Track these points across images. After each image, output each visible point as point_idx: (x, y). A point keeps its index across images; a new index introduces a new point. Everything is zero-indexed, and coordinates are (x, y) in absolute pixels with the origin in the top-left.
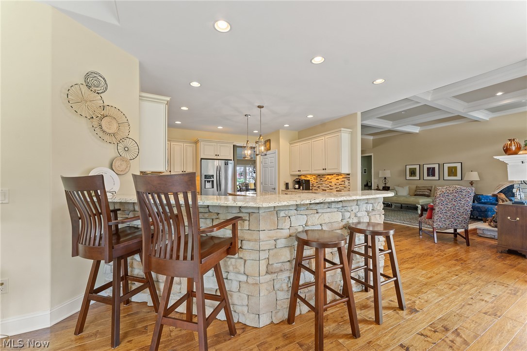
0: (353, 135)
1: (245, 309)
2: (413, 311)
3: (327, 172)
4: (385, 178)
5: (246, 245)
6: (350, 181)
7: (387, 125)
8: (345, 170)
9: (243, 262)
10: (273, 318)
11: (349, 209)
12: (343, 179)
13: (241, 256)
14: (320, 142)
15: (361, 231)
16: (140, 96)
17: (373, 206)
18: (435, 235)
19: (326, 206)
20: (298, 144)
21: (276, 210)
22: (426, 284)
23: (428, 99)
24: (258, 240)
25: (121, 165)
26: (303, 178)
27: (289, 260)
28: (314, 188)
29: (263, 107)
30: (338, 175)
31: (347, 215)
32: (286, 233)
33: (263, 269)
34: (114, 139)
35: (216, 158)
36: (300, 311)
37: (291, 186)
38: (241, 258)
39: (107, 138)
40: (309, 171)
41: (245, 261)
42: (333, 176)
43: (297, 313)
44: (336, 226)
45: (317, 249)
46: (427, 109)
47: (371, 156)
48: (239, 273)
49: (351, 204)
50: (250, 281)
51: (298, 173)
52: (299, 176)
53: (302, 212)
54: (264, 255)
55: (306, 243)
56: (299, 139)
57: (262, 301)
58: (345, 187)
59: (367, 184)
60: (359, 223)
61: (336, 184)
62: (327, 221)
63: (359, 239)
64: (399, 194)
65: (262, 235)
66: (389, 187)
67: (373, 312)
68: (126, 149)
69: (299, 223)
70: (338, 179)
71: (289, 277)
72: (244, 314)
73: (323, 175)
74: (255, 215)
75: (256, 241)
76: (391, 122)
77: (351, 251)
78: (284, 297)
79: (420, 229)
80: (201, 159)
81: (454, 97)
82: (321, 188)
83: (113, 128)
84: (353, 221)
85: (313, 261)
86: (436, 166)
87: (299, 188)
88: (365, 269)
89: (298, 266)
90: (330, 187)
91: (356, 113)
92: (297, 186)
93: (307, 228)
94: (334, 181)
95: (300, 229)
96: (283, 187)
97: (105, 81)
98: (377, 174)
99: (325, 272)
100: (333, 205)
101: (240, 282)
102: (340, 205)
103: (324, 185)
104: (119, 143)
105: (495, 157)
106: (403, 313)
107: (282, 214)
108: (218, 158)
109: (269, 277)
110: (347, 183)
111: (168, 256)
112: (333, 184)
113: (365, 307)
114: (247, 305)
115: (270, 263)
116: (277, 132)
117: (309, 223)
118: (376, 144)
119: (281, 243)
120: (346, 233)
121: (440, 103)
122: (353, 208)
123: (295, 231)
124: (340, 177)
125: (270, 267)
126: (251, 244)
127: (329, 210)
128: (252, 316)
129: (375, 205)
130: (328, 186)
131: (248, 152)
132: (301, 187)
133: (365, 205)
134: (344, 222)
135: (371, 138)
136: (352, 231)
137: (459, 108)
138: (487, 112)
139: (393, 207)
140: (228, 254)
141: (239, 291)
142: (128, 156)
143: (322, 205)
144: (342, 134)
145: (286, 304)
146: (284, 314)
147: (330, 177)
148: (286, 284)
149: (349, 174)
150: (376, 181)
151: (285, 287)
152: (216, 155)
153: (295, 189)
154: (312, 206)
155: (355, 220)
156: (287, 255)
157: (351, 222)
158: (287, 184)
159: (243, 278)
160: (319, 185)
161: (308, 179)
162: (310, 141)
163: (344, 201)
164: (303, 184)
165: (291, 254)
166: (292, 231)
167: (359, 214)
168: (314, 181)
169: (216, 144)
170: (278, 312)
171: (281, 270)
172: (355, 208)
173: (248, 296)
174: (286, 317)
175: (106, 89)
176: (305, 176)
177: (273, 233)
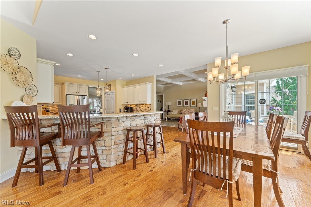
0: (152, 86)
1: (105, 161)
2: (168, 153)
3: (141, 103)
4: (169, 106)
5: (105, 134)
6: (151, 108)
7: (169, 81)
8: (149, 102)
9: (104, 141)
10: (117, 163)
11: (147, 118)
12: (148, 107)
13: (103, 139)
14: (137, 88)
15: (151, 126)
16: (37, 60)
17: (156, 117)
18: (182, 129)
19: (138, 117)
20: (127, 88)
21: (118, 119)
22: (174, 145)
23: (182, 72)
24: (111, 132)
25: (27, 99)
26: (129, 106)
27: (123, 139)
28: (135, 111)
29: (108, 69)
30: (146, 104)
31: (146, 121)
32: (122, 128)
33: (113, 143)
34: (24, 85)
35: (76, 94)
36: (128, 159)
37: (122, 110)
38: (103, 140)
39: (19, 84)
40: (132, 102)
41: (105, 141)
42: (143, 105)
43: (127, 160)
44: (142, 125)
45: (134, 132)
46: (182, 76)
47: (163, 95)
48: (102, 146)
49: (148, 116)
50: (107, 148)
51: (127, 104)
52: (127, 105)
53: (128, 120)
54: (113, 138)
55: (130, 130)
56: (127, 86)
57: (113, 156)
58: (149, 110)
59: (161, 109)
60: (151, 123)
61: (145, 109)
62: (138, 123)
63: (151, 130)
64: (174, 114)
65: (113, 130)
66: (170, 110)
67: (154, 155)
68: (30, 90)
69: (127, 124)
70: (146, 107)
71: (123, 146)
72: (104, 163)
73: (139, 105)
74: (109, 121)
75: (110, 132)
76: (171, 80)
77: (147, 134)
78: (121, 154)
79: (178, 128)
80: (67, 95)
81: (192, 72)
82: (138, 111)
83: (23, 79)
84: (149, 123)
85: (133, 138)
86: (188, 100)
87: (127, 111)
88: (153, 141)
89: (127, 140)
90: (142, 111)
91: (154, 76)
92: (126, 110)
93: (131, 126)
94: (144, 108)
95: (128, 127)
96: (118, 111)
97: (19, 53)
98: (165, 104)
99: (137, 140)
100: (141, 117)
101: (102, 150)
102: (144, 117)
103: (139, 109)
104: (27, 87)
105: (202, 98)
106: (165, 154)
107: (121, 121)
108: (78, 94)
109: (115, 146)
110: (150, 109)
111: (75, 138)
112: (144, 109)
113: (151, 155)
114: (106, 159)
115: (116, 141)
116: (115, 81)
117: (131, 124)
118: (165, 89)
119: (120, 132)
120: (146, 128)
121: (187, 74)
122: (149, 118)
123: (126, 128)
124: (147, 106)
125: (115, 142)
126: (108, 133)
127: (139, 119)
128: (108, 163)
129: (157, 117)
130: (141, 110)
131: (99, 92)
132: (128, 111)
133: (153, 117)
134: (145, 124)
135: (163, 86)
136: (148, 126)
137: (194, 76)
138: (204, 79)
139: (171, 120)
140: (99, 137)
141: (102, 154)
142: (31, 94)
143: (137, 117)
144: (148, 85)
145: (122, 157)
146: (121, 161)
147: (141, 105)
148: (122, 149)
149: (151, 104)
150: (165, 107)
151: (122, 150)
152: (77, 93)
153: (125, 112)
154: (132, 117)
155: (150, 123)
156: (123, 137)
157: (148, 123)
158: (120, 110)
159: (104, 148)
160: (137, 110)
161: (132, 107)
162: (133, 87)
163: (145, 115)
164: (129, 109)
165: (124, 137)
166: (125, 128)
167: (151, 121)
168: (134, 107)
169: (77, 86)
170: (119, 160)
171: (120, 143)
172: (150, 118)
173: (106, 155)
174: (122, 162)
175: (20, 57)
176: (130, 105)
177: (117, 129)
